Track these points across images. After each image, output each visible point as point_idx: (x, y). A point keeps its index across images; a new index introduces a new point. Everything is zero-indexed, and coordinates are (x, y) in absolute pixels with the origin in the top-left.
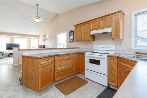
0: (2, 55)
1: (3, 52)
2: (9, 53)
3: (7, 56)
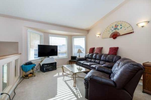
0: (32, 69)
2: (43, 64)
3: (39, 69)
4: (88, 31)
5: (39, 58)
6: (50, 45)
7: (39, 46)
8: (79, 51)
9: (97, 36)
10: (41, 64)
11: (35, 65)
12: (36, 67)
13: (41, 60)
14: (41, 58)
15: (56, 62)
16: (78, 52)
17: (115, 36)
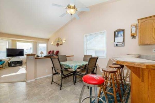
0: (2, 65)
1: (3, 60)
2: (11, 62)
3: (8, 65)
4: (48, 40)
5: (8, 58)
6: (17, 48)
7: (7, 49)
8: (42, 53)
9: (52, 44)
10: (9, 62)
11: (5, 62)
12: (5, 63)
13: (9, 59)
14: (9, 57)
15: (22, 60)
16: (40, 54)
17: (58, 45)
